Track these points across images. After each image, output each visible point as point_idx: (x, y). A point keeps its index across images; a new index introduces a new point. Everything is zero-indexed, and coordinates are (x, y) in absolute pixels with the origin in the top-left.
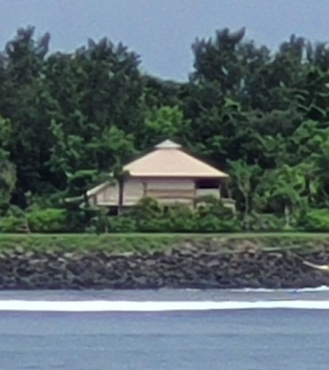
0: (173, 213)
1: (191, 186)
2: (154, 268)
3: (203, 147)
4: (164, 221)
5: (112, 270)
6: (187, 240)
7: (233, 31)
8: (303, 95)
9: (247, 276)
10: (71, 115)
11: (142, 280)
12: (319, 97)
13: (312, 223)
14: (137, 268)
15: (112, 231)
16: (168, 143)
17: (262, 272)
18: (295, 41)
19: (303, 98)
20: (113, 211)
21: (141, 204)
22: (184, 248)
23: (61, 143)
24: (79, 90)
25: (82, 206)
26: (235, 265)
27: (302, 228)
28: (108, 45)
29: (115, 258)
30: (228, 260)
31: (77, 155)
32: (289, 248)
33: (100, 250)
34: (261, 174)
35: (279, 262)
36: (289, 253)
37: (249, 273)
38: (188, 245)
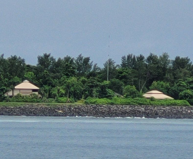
0: (25, 98)
1: (31, 91)
2: (18, 111)
3: (37, 82)
4: (23, 100)
5: (8, 111)
6: (27, 104)
7: (48, 54)
8: (65, 70)
9: (41, 113)
10: (6, 73)
11: (15, 114)
12: (68, 70)
13: (59, 101)
14: (14, 111)
15: (10, 102)
16: (26, 81)
17: (45, 112)
18: (68, 57)
19: (64, 70)
20: (11, 97)
21: (17, 95)
22: (26, 106)
23: (3, 80)
24: (8, 68)
25: (3, 96)
26: (38, 110)
27: (57, 102)
28: (16, 57)
29: (9, 108)
30: (37, 109)
31: (7, 83)
32: (52, 106)
33: (6, 106)
34: (52, 88)
35: (50, 110)
36: (52, 108)
37: (42, 112)
38: (28, 105)
